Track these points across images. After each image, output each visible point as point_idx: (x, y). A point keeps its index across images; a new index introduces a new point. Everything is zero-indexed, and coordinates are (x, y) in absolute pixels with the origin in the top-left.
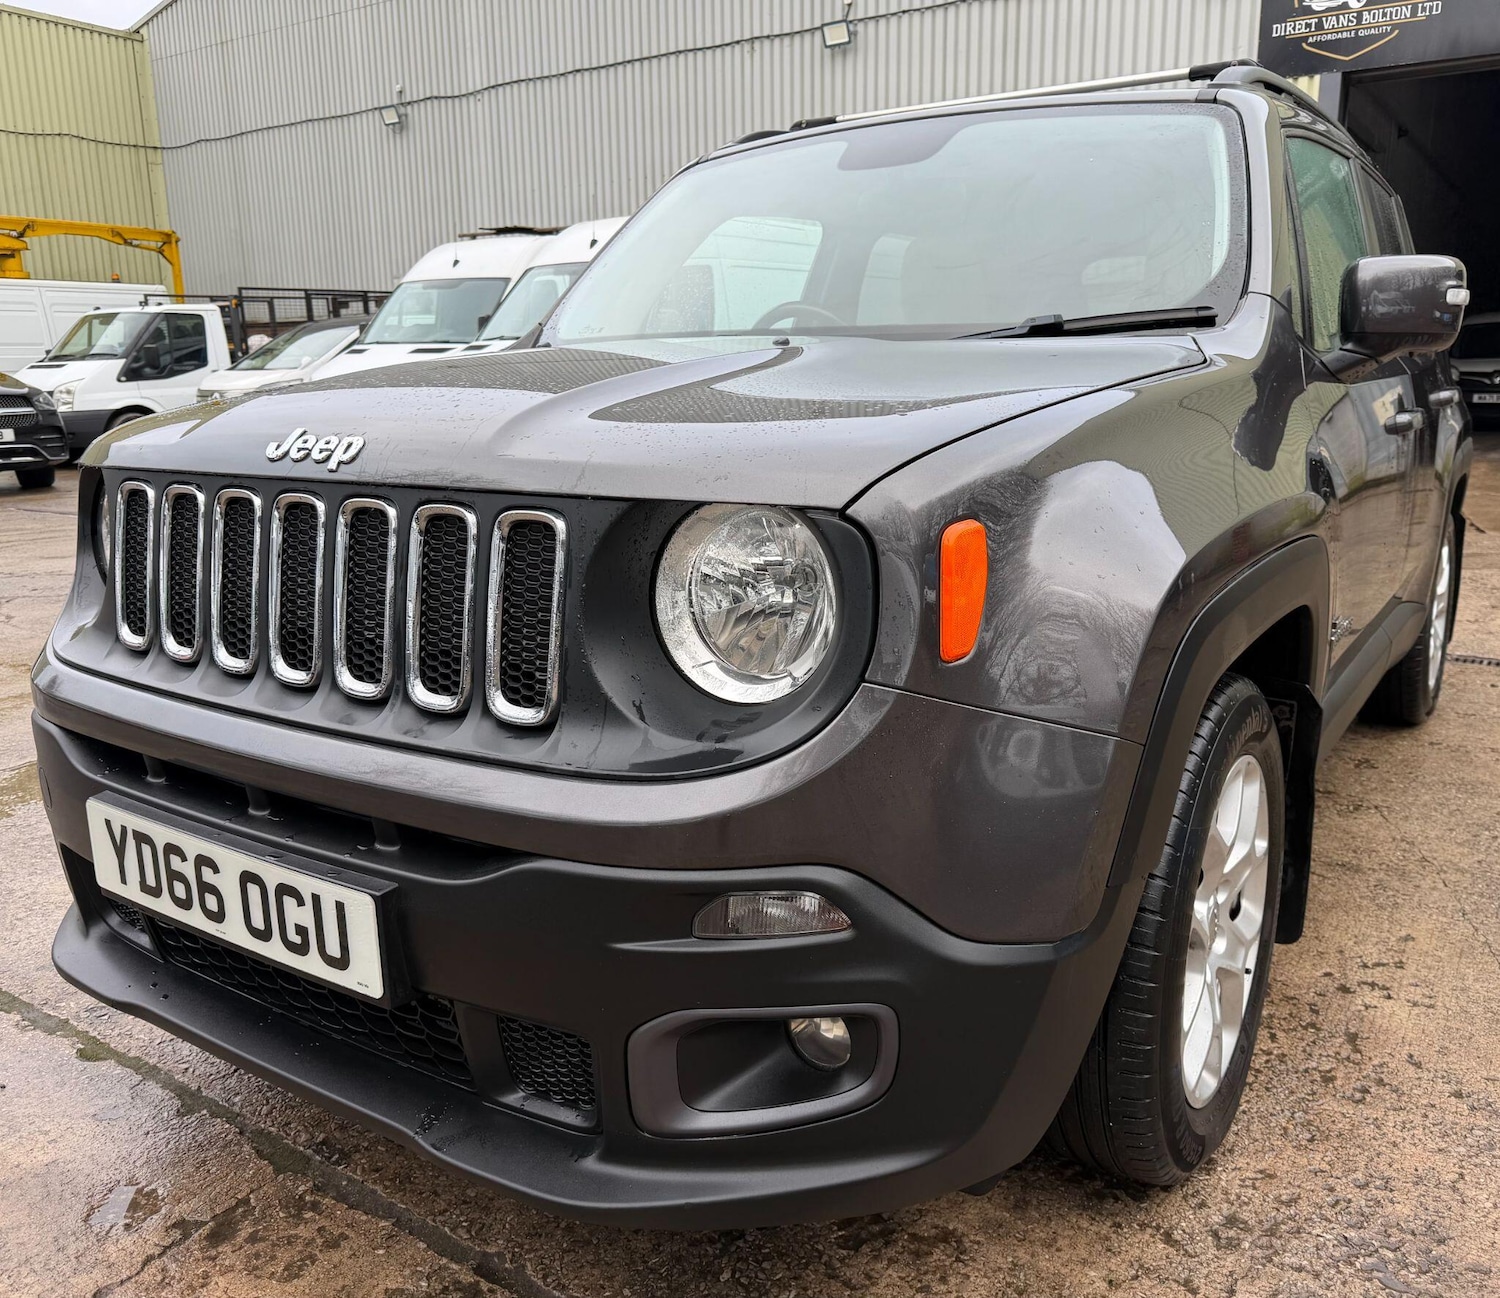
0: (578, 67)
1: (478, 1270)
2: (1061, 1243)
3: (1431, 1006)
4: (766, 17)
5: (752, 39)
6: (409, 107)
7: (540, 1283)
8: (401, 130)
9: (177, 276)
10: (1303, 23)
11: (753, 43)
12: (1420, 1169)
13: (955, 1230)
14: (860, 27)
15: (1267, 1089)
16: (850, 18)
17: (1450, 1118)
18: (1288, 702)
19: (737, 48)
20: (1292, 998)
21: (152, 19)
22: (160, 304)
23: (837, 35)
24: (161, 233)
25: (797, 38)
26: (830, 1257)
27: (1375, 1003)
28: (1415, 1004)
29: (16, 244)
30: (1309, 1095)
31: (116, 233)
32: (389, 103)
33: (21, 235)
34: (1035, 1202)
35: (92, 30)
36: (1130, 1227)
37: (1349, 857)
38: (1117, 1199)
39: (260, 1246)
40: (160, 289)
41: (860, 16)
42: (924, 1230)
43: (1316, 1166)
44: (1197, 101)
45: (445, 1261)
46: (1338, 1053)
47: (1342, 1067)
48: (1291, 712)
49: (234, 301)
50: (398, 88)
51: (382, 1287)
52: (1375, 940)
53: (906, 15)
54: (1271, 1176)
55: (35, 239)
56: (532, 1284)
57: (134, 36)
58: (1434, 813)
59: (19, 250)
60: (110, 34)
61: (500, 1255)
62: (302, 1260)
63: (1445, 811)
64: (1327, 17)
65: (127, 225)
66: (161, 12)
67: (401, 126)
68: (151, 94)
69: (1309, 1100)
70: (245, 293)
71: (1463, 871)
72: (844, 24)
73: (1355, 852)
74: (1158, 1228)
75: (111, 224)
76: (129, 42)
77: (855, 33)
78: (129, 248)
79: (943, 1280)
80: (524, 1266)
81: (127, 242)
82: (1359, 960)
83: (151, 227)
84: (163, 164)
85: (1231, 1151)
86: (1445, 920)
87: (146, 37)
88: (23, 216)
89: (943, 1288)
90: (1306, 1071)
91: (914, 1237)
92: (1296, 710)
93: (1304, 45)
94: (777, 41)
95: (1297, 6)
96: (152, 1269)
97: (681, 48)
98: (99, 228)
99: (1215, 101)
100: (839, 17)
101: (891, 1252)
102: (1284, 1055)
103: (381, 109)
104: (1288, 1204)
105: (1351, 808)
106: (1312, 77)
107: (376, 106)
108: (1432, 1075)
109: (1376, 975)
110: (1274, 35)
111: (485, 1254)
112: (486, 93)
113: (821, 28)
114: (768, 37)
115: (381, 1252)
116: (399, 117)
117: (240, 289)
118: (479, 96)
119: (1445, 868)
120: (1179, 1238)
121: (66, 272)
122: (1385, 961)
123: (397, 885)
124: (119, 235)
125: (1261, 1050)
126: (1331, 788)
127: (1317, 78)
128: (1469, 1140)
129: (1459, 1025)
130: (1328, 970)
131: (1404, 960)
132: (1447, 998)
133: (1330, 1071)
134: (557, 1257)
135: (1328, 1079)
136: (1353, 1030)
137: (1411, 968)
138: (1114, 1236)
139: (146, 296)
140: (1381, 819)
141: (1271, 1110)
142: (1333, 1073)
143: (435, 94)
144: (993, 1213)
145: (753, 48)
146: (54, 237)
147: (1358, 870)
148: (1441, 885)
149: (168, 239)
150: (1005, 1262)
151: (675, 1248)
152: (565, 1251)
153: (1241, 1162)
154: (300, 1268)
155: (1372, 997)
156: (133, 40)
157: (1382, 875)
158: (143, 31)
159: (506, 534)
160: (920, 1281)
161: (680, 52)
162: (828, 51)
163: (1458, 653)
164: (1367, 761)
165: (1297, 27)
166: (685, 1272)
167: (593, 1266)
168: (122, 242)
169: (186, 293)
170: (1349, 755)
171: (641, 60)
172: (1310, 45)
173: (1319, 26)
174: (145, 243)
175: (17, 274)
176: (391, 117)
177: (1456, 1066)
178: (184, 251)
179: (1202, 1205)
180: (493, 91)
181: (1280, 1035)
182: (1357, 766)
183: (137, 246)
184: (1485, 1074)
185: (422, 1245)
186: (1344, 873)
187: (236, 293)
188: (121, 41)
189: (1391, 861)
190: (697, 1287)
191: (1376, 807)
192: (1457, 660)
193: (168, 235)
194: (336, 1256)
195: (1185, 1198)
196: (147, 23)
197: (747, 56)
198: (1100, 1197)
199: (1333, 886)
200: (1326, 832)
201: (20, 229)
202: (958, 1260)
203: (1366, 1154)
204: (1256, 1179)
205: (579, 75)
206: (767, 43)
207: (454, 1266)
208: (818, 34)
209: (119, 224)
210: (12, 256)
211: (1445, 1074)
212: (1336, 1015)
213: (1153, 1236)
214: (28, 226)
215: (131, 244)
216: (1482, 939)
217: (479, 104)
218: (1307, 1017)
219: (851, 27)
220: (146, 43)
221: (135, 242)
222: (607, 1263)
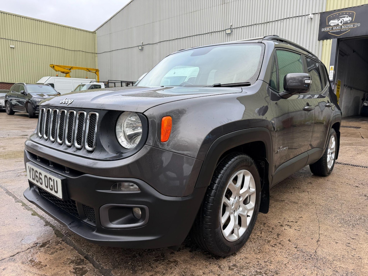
0: (177, 38)
1: (85, 257)
2: (197, 265)
3: (299, 231)
4: (214, 28)
5: (211, 32)
6: (144, 46)
7: (95, 260)
9: (98, 78)
10: (329, 28)
11: (211, 33)
12: (280, 260)
13: (178, 260)
14: (234, 30)
15: (255, 242)
16: (231, 28)
17: (291, 252)
18: (263, 162)
19: (208, 34)
20: (269, 226)
21: (98, 29)
22: (93, 83)
23: (228, 31)
24: (96, 69)
25: (221, 32)
26: (151, 262)
27: (287, 229)
28: (296, 230)
29: (69, 71)
30: (263, 244)
31: (87, 69)
32: (140, 45)
33: (70, 69)
34: (196, 257)
35: (87, 31)
36: (213, 264)
37: (297, 201)
38: (213, 259)
39: (49, 249)
40: (95, 80)
41: (234, 28)
42: (171, 260)
43: (258, 257)
44: (258, 43)
45: (80, 255)
46: (274, 237)
47: (273, 240)
48: (264, 164)
49: (107, 83)
50: (142, 42)
51: (67, 258)
52: (293, 217)
53: (243, 27)
54: (247, 258)
55: (73, 70)
56: (94, 261)
57: (94, 32)
58: (320, 194)
59: (69, 72)
60: (90, 32)
61: (90, 255)
63: (323, 194)
64: (334, 27)
65: (90, 68)
66: (99, 28)
67: (142, 50)
68: (96, 43)
69: (262, 245)
70: (109, 81)
71: (321, 205)
72: (230, 29)
73: (298, 200)
74: (218, 265)
75: (87, 68)
76: (93, 34)
77: (232, 31)
78: (90, 72)
79: (171, 269)
80: (93, 257)
81: (89, 71)
82: (288, 220)
83: (94, 68)
84: (97, 56)
85: (241, 253)
86: (311, 214)
87: (96, 33)
88: (71, 66)
89: (170, 270)
90: (265, 240)
91: (169, 261)
92: (264, 163)
93: (329, 33)
94: (216, 33)
95: (327, 25)
96: (28, 250)
97: (197, 34)
98: (84, 68)
99: (261, 43)
100: (229, 28)
101: (163, 263)
102: (262, 237)
103: (138, 46)
104: (248, 264)
105: (302, 191)
108: (292, 243)
109: (290, 224)
110: (322, 31)
111: (88, 255)
112: (159, 43)
113: (225, 30)
114: (215, 32)
115: (69, 252)
116: (142, 48)
117: (108, 80)
118: (157, 44)
119: (317, 205)
120: (222, 267)
121: (78, 77)
122: (294, 221)
123: (66, 178)
124: (88, 70)
125: (257, 235)
126: (300, 187)
127: (332, 40)
128: (294, 256)
129: (303, 235)
130: (280, 222)
131: (298, 221)
132: (304, 229)
133: (270, 241)
134: (100, 256)
135: (269, 242)
136: (279, 233)
137: (298, 223)
138: (208, 265)
139: (91, 81)
140: (308, 194)
141: (253, 246)
142: (271, 241)
143: (149, 43)
144: (186, 258)
145: (211, 34)
146: (76, 70)
147: (297, 203)
148: (314, 208)
149: (97, 71)
150: (184, 267)
151: (122, 257)
152: (102, 256)
153: (242, 255)
154: (54, 253)
155: (286, 227)
156: (94, 33)
157: (302, 205)
158: (96, 32)
159: (90, 116)
160: (166, 269)
161: (197, 35)
162: (227, 34)
163: (345, 163)
164: (311, 182)
165: (327, 29)
166: (122, 262)
167: (106, 259)
168: (88, 71)
169: (100, 81)
170: (307, 181)
171: (189, 37)
172: (330, 33)
173: (332, 29)
174: (93, 71)
175: (69, 77)
176: (140, 48)
177: (298, 242)
178: (100, 73)
179: (230, 262)
180: (160, 43)
181: (263, 233)
182: (308, 183)
183: (91, 72)
184: (304, 244)
185: (77, 252)
186: (294, 204)
187: (108, 81)
188: (92, 33)
189: (306, 202)
190: (123, 264)
191: (308, 192)
192: (344, 164)
193: (97, 70)
194: (61, 252)
195: (227, 260)
196: (97, 30)
197: (210, 36)
198: (210, 258)
199: (290, 206)
200: (294, 196)
201: (70, 68)
202: (175, 266)
203: (270, 256)
204: (244, 258)
205: (177, 40)
206: (214, 33)
207: (81, 256)
208: (225, 31)
209: (88, 68)
210: (68, 73)
211: (295, 243)
212: (277, 230)
213: (216, 266)
214: (71, 68)
215: (90, 71)
216: (318, 219)
217: (157, 45)
218: (270, 230)
219: (232, 30)
220: (96, 34)
221: (91, 71)
222: (109, 259)
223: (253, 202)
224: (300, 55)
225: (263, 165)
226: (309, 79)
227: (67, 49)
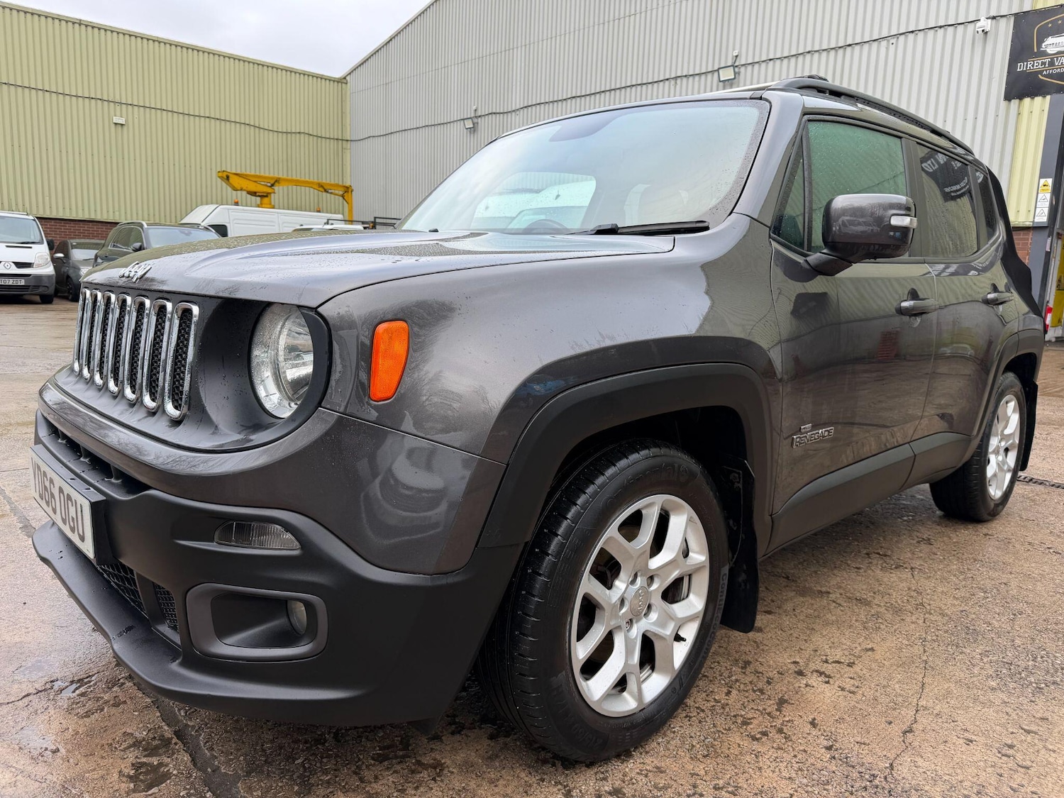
0: (573, 96)
1: (176, 733)
2: (501, 782)
3: (853, 693)
4: (686, 65)
5: (676, 78)
6: (479, 119)
7: (202, 745)
8: (474, 131)
9: (351, 210)
10: (1040, 62)
11: (676, 80)
12: (765, 787)
13: (445, 763)
14: (743, 69)
15: (700, 722)
16: (736, 64)
17: (811, 760)
18: (738, 471)
19: (667, 82)
20: (760, 673)
21: (352, 71)
22: (332, 224)
23: (727, 74)
24: (344, 186)
25: (703, 77)
26: (363, 763)
27: (814, 684)
28: (843, 689)
29: (269, 190)
30: (725, 729)
31: (321, 186)
32: (469, 117)
33: (272, 185)
34: (502, 758)
35: (322, 77)
36: (550, 782)
37: (869, 596)
38: (554, 765)
39: (82, 699)
40: (340, 216)
41: (743, 63)
42: (427, 760)
43: (697, 770)
44: (751, 99)
45: (164, 723)
46: (765, 709)
47: (761, 718)
48: (740, 478)
49: (371, 225)
50: (474, 108)
51: (124, 730)
52: (845, 647)
53: (772, 61)
54: (662, 772)
55: (281, 187)
56: (198, 744)
57: (342, 81)
58: (952, 577)
59: (270, 193)
60: (330, 80)
61: (193, 727)
62: (97, 710)
63: (961, 577)
64: (1057, 58)
65: (328, 182)
66: (357, 67)
67: (473, 129)
68: (348, 111)
69: (723, 733)
70: (378, 220)
71: (943, 615)
72: (732, 68)
73: (874, 593)
74: (565, 787)
75: (320, 181)
76: (340, 84)
77: (739, 73)
78: (328, 195)
79: (416, 788)
80: (201, 735)
81: (326, 191)
82: (824, 658)
83: (341, 183)
84: (350, 149)
85: (647, 753)
86: (907, 643)
87: (349, 81)
88: (276, 176)
89: (413, 792)
90: (735, 716)
91: (419, 763)
93: (1040, 76)
94: (691, 78)
95: (1036, 51)
96: (26, 700)
97: (634, 83)
98: (313, 183)
99: (761, 98)
100: (730, 64)
101: (398, 767)
102: (727, 704)
103: (464, 119)
104: (660, 789)
105: (894, 566)
106: (1045, 97)
107: (462, 118)
108: (820, 733)
109: (828, 669)
110: (1018, 70)
111: (187, 725)
112: (522, 110)
113: (718, 70)
114: (686, 76)
115: (136, 713)
116: (474, 124)
117: (375, 218)
118: (518, 113)
119: (932, 612)
120: (575, 794)
121: (295, 206)
122: (842, 661)
123: (105, 498)
124: (322, 186)
125: (715, 699)
126: (889, 553)
127: (1048, 97)
128: (815, 776)
129: (864, 707)
130: (798, 660)
131: (856, 662)
132: (868, 690)
133: (749, 719)
134: (220, 733)
135: (746, 723)
136: (786, 697)
137: (857, 668)
138: (535, 785)
139: (328, 220)
140: (909, 575)
141: (693, 735)
142: (752, 721)
143: (494, 111)
144: (473, 757)
145: (676, 83)
146: (290, 187)
147: (867, 603)
148: (921, 622)
149: (348, 190)
150: (457, 786)
151: (284, 742)
152: (226, 732)
153: (648, 760)
154: (93, 714)
155: (815, 680)
156: (342, 83)
157: (882, 610)
158: (348, 78)
159: (180, 316)
160: (403, 786)
161: (633, 86)
162: (721, 84)
163: (1056, 481)
164: (929, 539)
165: (1035, 64)
166: (280, 755)
167: (235, 742)
168: (323, 190)
169: (355, 219)
170: (918, 534)
171: (610, 91)
172: (1045, 76)
173: (1052, 64)
174: (337, 192)
175: (268, 206)
176: (469, 124)
177: (841, 731)
178: (356, 197)
179: (605, 779)
180: (526, 109)
181: (734, 692)
182: (918, 542)
183: (331, 193)
184: (859, 739)
185: (158, 714)
186: (856, 605)
187: (373, 220)
188: (336, 83)
189: (896, 602)
190: (280, 763)
191: (912, 568)
192: (1053, 485)
193: (347, 188)
194: (114, 710)
195: (596, 774)
196: (350, 74)
197: (672, 87)
198: (545, 762)
199: (842, 611)
200: (863, 579)
201: (272, 182)
202: (434, 779)
203: (736, 771)
204: (650, 771)
205: (574, 100)
206: (685, 79)
207: (166, 728)
208: (716, 74)
209: (324, 181)
210: (267, 196)
211: (830, 734)
212: (780, 688)
213: (559, 790)
214: (276, 181)
215: (328, 192)
216: (925, 658)
217: (518, 117)
218: (760, 685)
219: (737, 70)
220: (349, 84)
221: (330, 191)
222: (243, 742)
223: (697, 595)
224: (900, 138)
225: (739, 482)
226: (908, 213)
227: (267, 128)
